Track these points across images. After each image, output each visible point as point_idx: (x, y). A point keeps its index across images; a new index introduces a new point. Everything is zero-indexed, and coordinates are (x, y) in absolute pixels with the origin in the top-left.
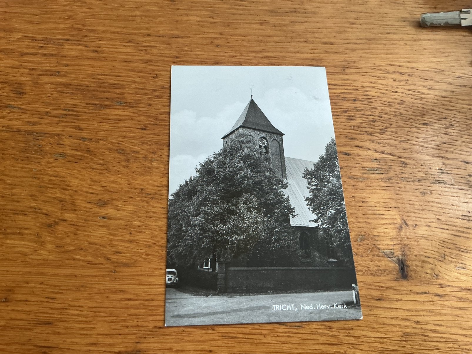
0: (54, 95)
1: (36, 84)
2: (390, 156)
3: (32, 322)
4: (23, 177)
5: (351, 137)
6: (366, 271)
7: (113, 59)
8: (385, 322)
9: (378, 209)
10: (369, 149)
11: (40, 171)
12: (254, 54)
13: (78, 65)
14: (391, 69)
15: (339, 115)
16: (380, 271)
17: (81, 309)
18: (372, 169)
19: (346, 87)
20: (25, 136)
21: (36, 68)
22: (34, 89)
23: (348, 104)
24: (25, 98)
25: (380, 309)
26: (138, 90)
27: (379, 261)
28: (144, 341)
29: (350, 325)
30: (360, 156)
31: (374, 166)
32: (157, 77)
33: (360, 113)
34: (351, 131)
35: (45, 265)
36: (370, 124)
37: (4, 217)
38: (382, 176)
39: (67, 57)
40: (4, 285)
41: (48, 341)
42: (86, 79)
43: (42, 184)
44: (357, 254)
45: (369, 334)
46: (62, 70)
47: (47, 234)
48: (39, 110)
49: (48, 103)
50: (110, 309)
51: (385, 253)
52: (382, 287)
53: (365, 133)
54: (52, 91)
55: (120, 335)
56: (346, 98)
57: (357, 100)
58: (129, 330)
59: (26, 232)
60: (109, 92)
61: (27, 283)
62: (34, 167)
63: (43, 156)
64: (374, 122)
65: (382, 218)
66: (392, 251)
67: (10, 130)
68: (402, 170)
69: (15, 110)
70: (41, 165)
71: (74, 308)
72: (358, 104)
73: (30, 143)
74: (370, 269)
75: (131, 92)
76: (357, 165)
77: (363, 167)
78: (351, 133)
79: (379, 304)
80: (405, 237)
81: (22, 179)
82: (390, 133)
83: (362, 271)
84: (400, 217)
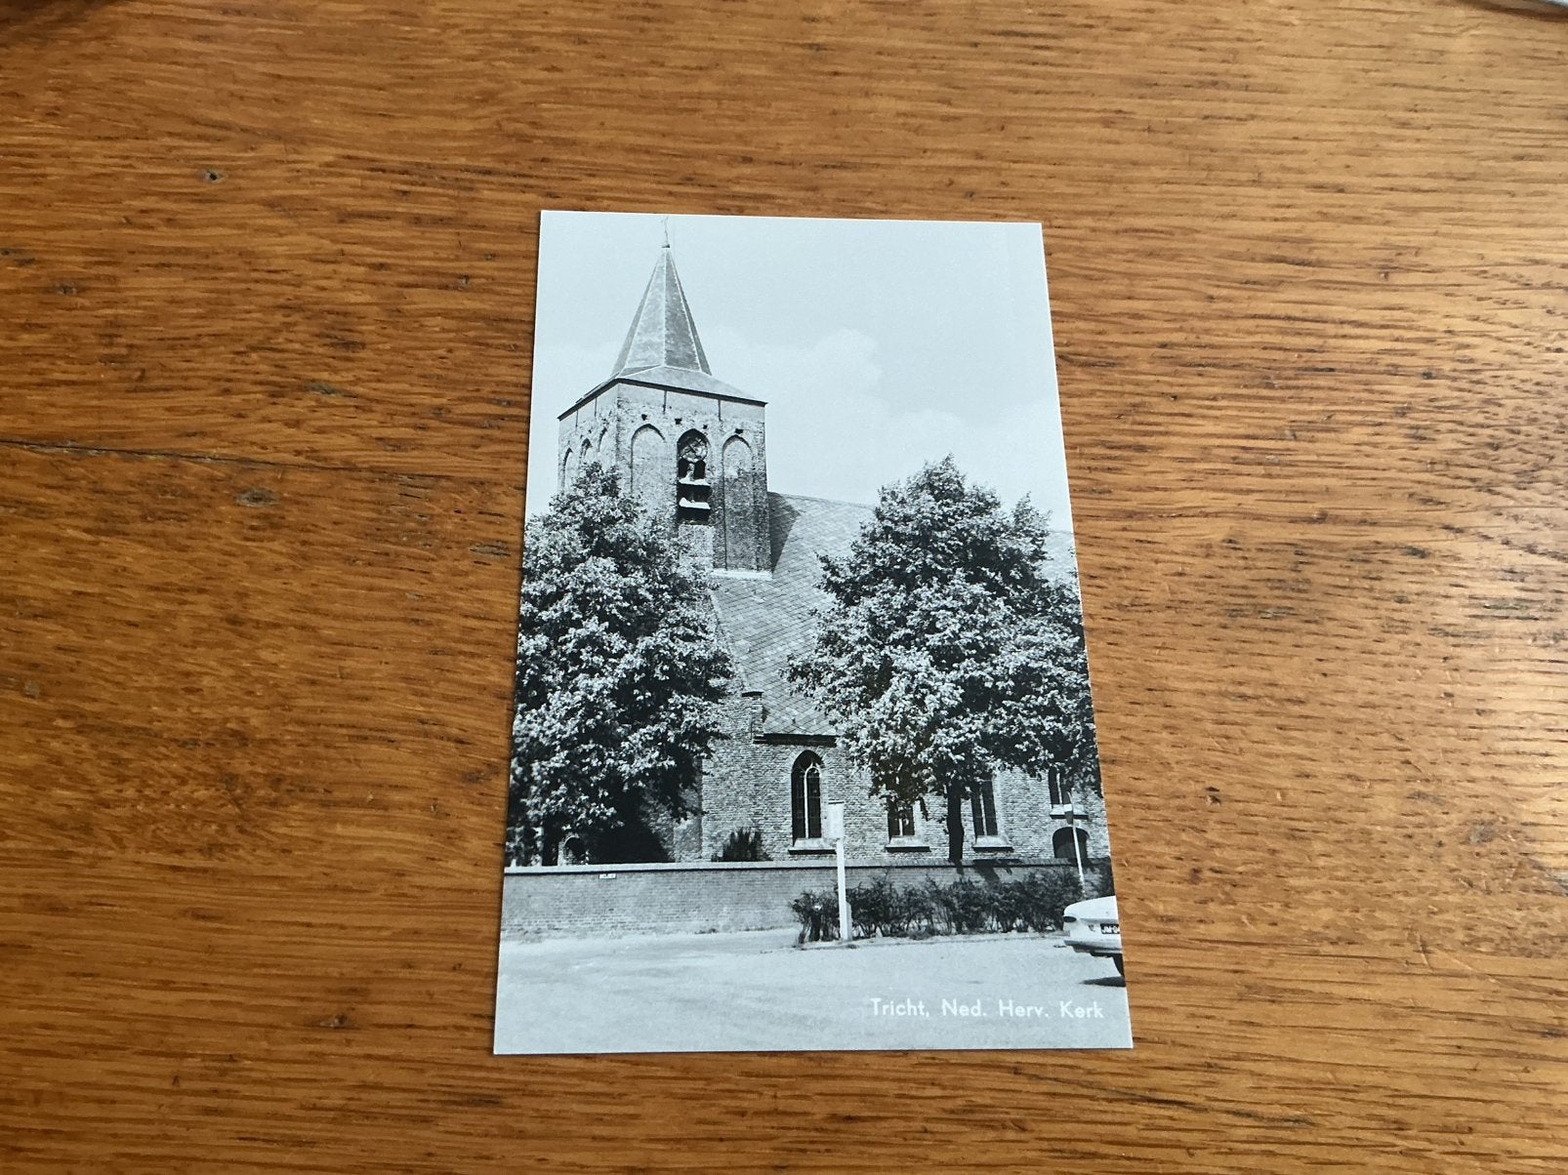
0: (457, 353)
2: (1555, 562)
3: (433, 1097)
4: (377, 619)
5: (1426, 496)
6: (1503, 939)
9: (1531, 736)
10: (1487, 538)
12: (1089, 222)
15: (1380, 424)
16: (1549, 943)
18: (1500, 604)
19: (1397, 333)
22: (390, 331)
23: (1406, 390)
27: (1544, 908)
28: (801, 1163)
29: (1462, 1119)
30: (1457, 559)
36: (1485, 456)
37: (321, 750)
38: (1534, 627)
40: (334, 972)
41: (487, 1158)
43: (439, 643)
44: (1471, 885)
46: (478, 272)
48: (414, 399)
49: (439, 377)
53: (1469, 484)
54: (451, 340)
55: (721, 1140)
57: (1434, 373)
59: (397, 797)
61: (409, 965)
64: (1497, 448)
65: (1545, 767)
67: (320, 464)
69: (333, 399)
70: (432, 580)
72: (1441, 389)
74: (1518, 933)
76: (1454, 591)
77: (1471, 597)
78: (1428, 483)
81: (373, 624)
83: (1492, 940)
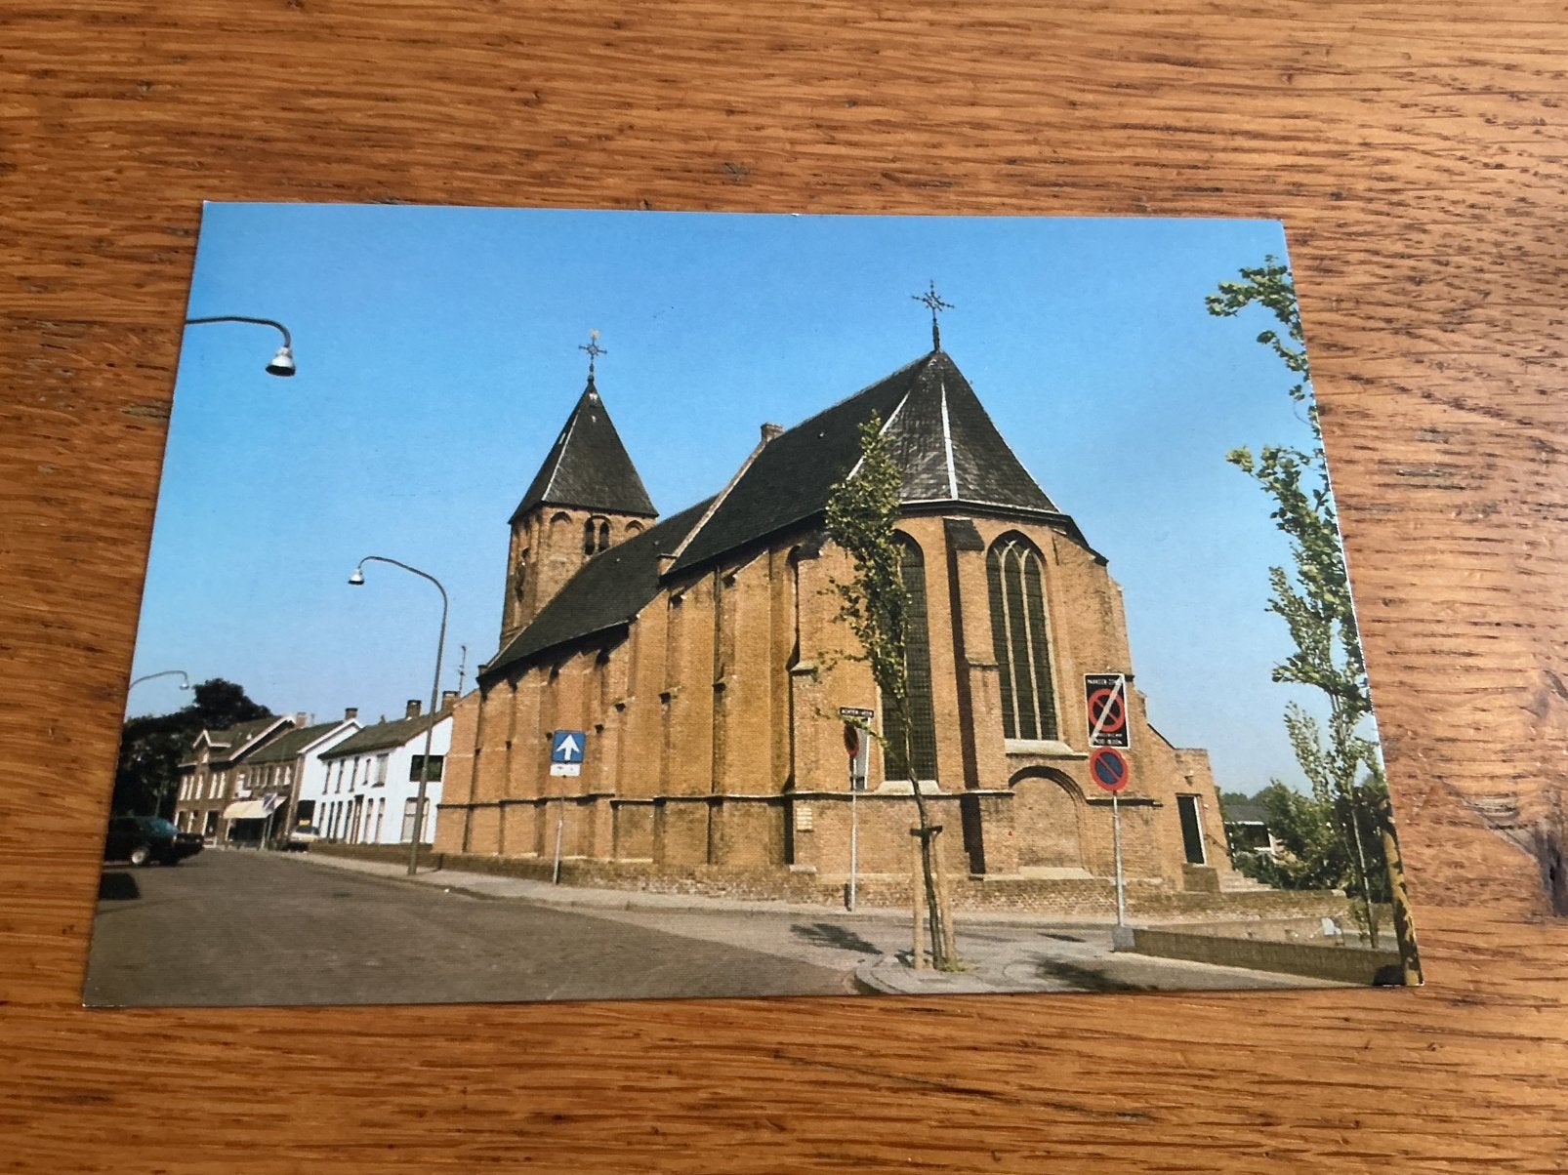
1: (56, 130)
7: (367, 33)
8: (1494, 1097)
11: (68, 472)
13: (223, 58)
14: (1475, 78)
17: (229, 1037)
20: (8, 334)
21: (59, 67)
24: (12, 184)
25: (1467, 1041)
26: (460, 153)
31: (1424, 457)
32: (539, 102)
33: (1363, 246)
34: (1326, 316)
35: (78, 855)
39: (183, 27)
42: (256, 112)
45: (1430, 1144)
47: (91, 727)
50: (350, 1039)
51: (1481, 810)
52: (1475, 950)
56: (1302, 185)
58: (427, 1125)
60: (347, 160)
62: (46, 457)
63: (80, 415)
66: (1510, 801)
68: (1537, 473)
71: (198, 1034)
73: (29, 363)
75: (437, 160)
79: (1462, 1019)
80: (1560, 744)
82: (1483, 326)
84: (1535, 664)
